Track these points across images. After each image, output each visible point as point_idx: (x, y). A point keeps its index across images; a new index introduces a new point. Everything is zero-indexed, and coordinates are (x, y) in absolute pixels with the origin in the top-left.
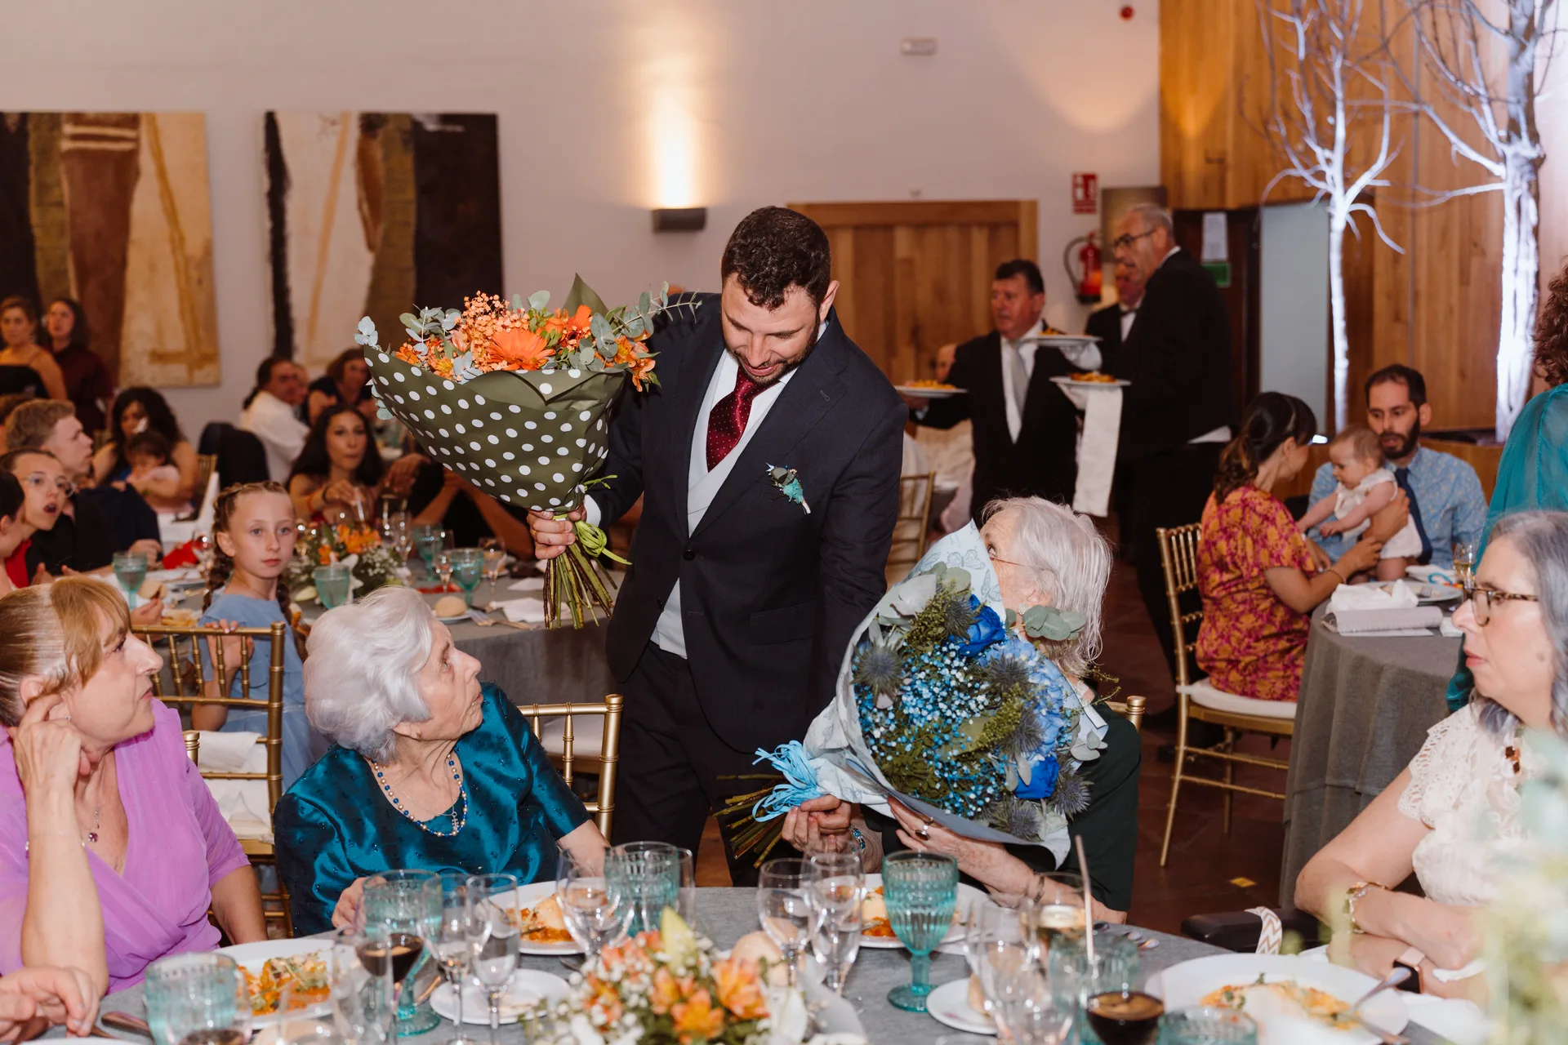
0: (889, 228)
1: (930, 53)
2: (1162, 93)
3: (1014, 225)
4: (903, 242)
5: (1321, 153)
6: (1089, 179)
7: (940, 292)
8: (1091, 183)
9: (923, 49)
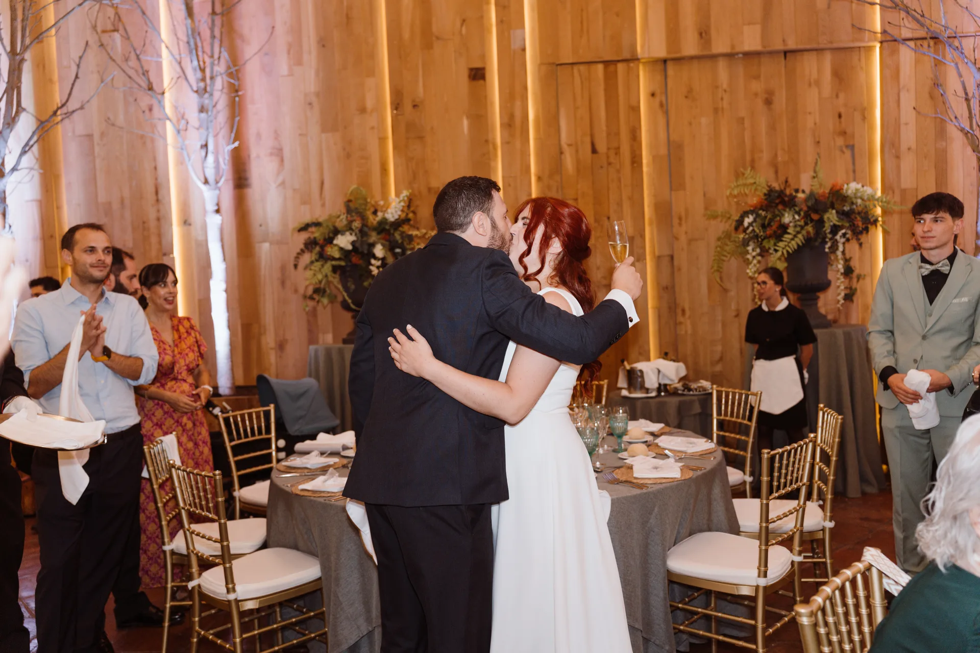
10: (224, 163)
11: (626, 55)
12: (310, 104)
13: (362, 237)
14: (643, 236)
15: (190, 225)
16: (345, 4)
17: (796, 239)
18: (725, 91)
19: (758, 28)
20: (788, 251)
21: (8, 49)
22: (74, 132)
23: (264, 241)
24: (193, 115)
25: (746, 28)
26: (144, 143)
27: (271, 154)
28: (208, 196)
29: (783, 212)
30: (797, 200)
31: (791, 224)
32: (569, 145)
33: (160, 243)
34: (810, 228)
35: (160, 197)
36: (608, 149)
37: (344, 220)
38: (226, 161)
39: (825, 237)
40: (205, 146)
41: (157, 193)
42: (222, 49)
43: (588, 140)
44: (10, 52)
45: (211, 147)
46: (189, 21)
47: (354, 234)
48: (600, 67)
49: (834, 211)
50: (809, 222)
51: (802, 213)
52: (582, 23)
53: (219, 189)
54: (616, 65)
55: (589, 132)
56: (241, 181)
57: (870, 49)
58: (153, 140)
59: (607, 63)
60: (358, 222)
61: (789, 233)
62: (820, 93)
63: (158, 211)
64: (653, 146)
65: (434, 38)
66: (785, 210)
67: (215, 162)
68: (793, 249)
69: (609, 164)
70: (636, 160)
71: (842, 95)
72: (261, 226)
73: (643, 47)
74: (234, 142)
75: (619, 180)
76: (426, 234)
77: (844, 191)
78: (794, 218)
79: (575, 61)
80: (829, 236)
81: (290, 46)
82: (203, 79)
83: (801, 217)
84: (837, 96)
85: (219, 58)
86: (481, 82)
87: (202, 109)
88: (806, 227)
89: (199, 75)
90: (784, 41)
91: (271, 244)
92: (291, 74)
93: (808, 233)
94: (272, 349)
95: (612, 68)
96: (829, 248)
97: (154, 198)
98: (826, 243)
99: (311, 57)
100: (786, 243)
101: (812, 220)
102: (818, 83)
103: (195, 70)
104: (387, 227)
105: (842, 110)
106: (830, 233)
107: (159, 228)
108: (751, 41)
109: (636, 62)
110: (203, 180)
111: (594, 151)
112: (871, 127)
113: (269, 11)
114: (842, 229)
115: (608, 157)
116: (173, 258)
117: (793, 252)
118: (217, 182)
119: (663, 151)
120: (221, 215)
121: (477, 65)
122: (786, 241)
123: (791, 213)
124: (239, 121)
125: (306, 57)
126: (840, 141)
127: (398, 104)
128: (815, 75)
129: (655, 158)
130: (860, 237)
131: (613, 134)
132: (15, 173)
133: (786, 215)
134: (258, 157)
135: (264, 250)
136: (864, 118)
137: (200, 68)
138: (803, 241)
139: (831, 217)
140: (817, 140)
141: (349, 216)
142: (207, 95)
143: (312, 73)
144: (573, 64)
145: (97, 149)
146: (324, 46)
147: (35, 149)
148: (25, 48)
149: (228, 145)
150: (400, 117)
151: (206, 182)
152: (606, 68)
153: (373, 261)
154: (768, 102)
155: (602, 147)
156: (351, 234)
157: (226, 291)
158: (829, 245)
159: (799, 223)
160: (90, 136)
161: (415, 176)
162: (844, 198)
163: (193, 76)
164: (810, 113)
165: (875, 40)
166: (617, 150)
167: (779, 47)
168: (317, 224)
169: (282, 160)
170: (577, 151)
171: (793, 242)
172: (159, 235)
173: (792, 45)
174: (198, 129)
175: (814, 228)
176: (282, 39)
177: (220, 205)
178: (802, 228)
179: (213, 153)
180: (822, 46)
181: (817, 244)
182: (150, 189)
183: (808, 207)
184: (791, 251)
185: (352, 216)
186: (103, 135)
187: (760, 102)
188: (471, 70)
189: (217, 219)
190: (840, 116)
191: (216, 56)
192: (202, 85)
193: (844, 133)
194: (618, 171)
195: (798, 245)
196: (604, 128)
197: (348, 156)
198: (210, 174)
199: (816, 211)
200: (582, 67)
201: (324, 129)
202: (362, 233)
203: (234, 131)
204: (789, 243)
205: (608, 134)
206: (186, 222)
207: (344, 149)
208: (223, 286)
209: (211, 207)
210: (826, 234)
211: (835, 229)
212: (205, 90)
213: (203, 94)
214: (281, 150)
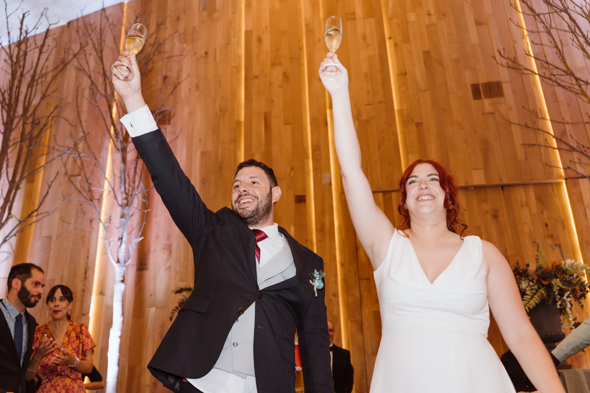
10: (132, 251)
15: (104, 295)
16: (219, 160)
17: (533, 299)
18: (465, 210)
19: (482, 172)
20: (529, 308)
21: (10, 179)
22: (40, 234)
23: (152, 307)
24: (116, 220)
25: (473, 172)
26: (83, 242)
27: (164, 249)
28: (118, 271)
29: (521, 281)
30: (528, 272)
31: (528, 289)
33: (82, 307)
34: (542, 291)
35: (87, 276)
38: (134, 250)
39: (555, 298)
40: (121, 239)
41: (86, 273)
42: (141, 182)
44: (10, 181)
45: (124, 239)
46: (123, 165)
48: (381, 195)
49: (558, 280)
50: (541, 287)
51: (535, 281)
52: (367, 169)
53: (126, 267)
54: (391, 193)
56: (142, 265)
57: (559, 184)
58: (89, 240)
59: (384, 192)
61: (527, 295)
62: (530, 211)
63: (85, 285)
66: (521, 280)
67: (126, 249)
68: (533, 307)
71: (545, 212)
72: (151, 296)
74: (141, 237)
77: (563, 265)
78: (529, 284)
80: (559, 297)
82: (126, 199)
83: (534, 284)
84: (542, 213)
85: (138, 186)
86: (303, 204)
87: (123, 216)
88: (539, 291)
89: (124, 196)
90: (500, 179)
91: (157, 308)
93: (542, 294)
94: (148, 386)
95: (388, 195)
96: (560, 305)
97: (83, 276)
98: (557, 302)
100: (527, 302)
101: (543, 285)
102: (527, 205)
103: (122, 193)
105: (548, 222)
106: (559, 294)
107: (83, 296)
108: (478, 179)
110: (116, 260)
112: (570, 233)
114: (568, 292)
116: (89, 317)
117: (533, 308)
118: (125, 262)
120: (124, 284)
121: (301, 193)
122: (526, 300)
123: (527, 281)
124: (145, 225)
126: (550, 242)
128: (524, 200)
130: (580, 300)
133: (523, 283)
134: (155, 250)
135: (151, 312)
136: (564, 227)
137: (126, 193)
138: (539, 301)
139: (557, 283)
140: (534, 241)
142: (127, 208)
145: (53, 245)
148: (21, 178)
149: (137, 238)
151: (118, 261)
152: (384, 195)
154: (495, 216)
157: (120, 337)
158: (559, 303)
159: (534, 287)
160: (50, 237)
162: (564, 272)
163: (121, 197)
164: (525, 223)
165: (561, 177)
167: (497, 182)
169: (170, 253)
171: (532, 301)
172: (82, 301)
173: (506, 181)
174: (118, 228)
175: (545, 292)
177: (125, 277)
178: (537, 291)
179: (125, 243)
180: (526, 182)
181: (550, 303)
182: (82, 270)
183: (539, 277)
184: (531, 308)
186: (58, 236)
187: (489, 217)
188: (297, 197)
189: (122, 286)
190: (547, 225)
191: (136, 185)
192: (125, 202)
193: (551, 236)
195: (536, 304)
198: (122, 256)
199: (545, 279)
203: (142, 230)
204: (529, 301)
206: (101, 293)
208: (119, 333)
209: (119, 278)
210: (555, 295)
211: (562, 292)
212: (127, 205)
213: (125, 207)
214: (170, 246)
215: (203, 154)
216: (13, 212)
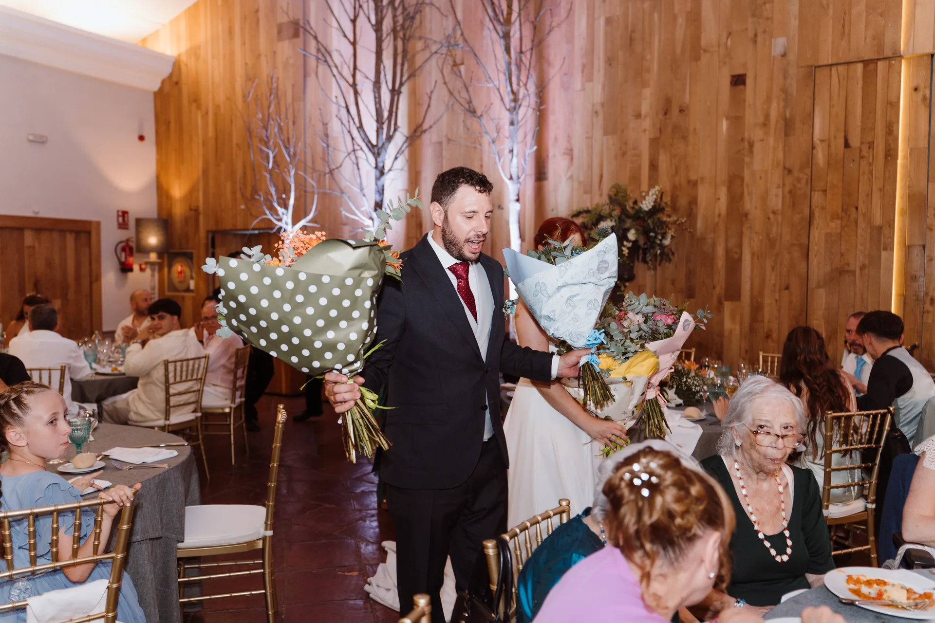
0: (21, 229)
1: (43, 143)
2: (158, 177)
3: (89, 233)
4: (29, 238)
5: (281, 210)
6: (124, 213)
7: (49, 264)
8: (126, 215)
9: (40, 141)
10: (526, 164)
11: (888, 53)
12: (596, 112)
13: (620, 222)
14: (891, 226)
15: (502, 209)
16: (630, 28)
21: (390, 87)
22: (430, 140)
24: (506, 129)
27: (564, 154)
28: (511, 189)
32: (822, 141)
36: (862, 143)
37: (607, 209)
38: (527, 162)
40: (511, 151)
43: (842, 134)
45: (515, 152)
46: (507, 57)
47: (614, 220)
48: (860, 66)
52: (843, 27)
53: (521, 182)
54: (877, 63)
55: (843, 128)
56: (540, 175)
59: (866, 63)
60: (617, 211)
64: (911, 139)
65: (702, 51)
67: (518, 162)
69: (862, 157)
70: (891, 154)
72: (552, 210)
73: (907, 44)
74: (534, 147)
75: (871, 173)
76: (676, 221)
79: (834, 62)
81: (584, 66)
82: (514, 100)
86: (741, 87)
87: (512, 123)
89: (512, 97)
92: (583, 89)
95: (871, 66)
99: (599, 76)
103: (509, 94)
104: (642, 215)
109: (899, 59)
110: (509, 177)
111: (847, 145)
113: (570, 40)
115: (861, 151)
118: (519, 178)
119: (923, 143)
120: (520, 203)
121: (740, 72)
125: (595, 73)
127: (667, 110)
129: (913, 151)
131: (868, 128)
132: (391, 173)
134: (554, 156)
137: (512, 93)
141: (611, 206)
142: (515, 112)
143: (600, 87)
144: (831, 65)
145: (444, 153)
146: (610, 65)
147: (406, 152)
148: (401, 84)
149: (530, 148)
150: (668, 121)
151: (511, 178)
152: (865, 67)
153: (625, 243)
155: (855, 142)
156: (611, 221)
160: (440, 143)
161: (677, 170)
163: (508, 99)
166: (871, 145)
168: (587, 211)
169: (572, 159)
170: (829, 146)
174: (508, 138)
176: (578, 61)
177: (521, 195)
179: (517, 156)
185: (614, 206)
188: (733, 77)
189: (517, 206)
192: (513, 104)
194: (870, 164)
196: (859, 123)
197: (624, 154)
198: (514, 172)
200: (841, 68)
201: (606, 132)
202: (620, 220)
203: (536, 137)
205: (863, 130)
207: (621, 149)
209: (513, 197)
212: (515, 108)
213: (513, 112)
214: (571, 150)
215: (609, 21)
216: (399, 123)
